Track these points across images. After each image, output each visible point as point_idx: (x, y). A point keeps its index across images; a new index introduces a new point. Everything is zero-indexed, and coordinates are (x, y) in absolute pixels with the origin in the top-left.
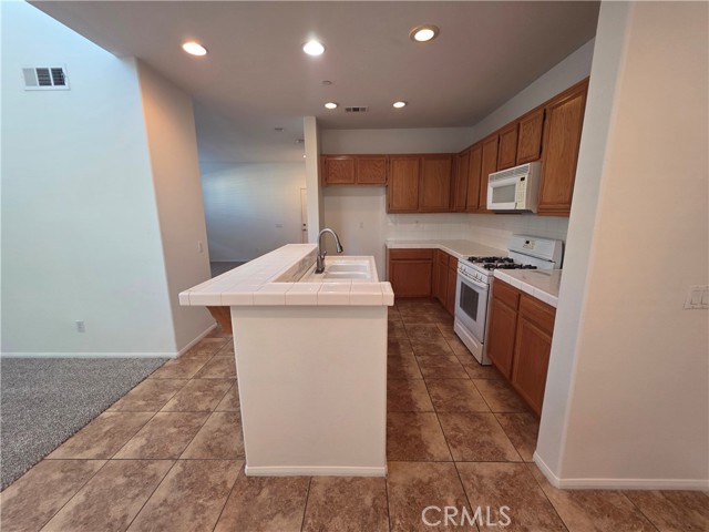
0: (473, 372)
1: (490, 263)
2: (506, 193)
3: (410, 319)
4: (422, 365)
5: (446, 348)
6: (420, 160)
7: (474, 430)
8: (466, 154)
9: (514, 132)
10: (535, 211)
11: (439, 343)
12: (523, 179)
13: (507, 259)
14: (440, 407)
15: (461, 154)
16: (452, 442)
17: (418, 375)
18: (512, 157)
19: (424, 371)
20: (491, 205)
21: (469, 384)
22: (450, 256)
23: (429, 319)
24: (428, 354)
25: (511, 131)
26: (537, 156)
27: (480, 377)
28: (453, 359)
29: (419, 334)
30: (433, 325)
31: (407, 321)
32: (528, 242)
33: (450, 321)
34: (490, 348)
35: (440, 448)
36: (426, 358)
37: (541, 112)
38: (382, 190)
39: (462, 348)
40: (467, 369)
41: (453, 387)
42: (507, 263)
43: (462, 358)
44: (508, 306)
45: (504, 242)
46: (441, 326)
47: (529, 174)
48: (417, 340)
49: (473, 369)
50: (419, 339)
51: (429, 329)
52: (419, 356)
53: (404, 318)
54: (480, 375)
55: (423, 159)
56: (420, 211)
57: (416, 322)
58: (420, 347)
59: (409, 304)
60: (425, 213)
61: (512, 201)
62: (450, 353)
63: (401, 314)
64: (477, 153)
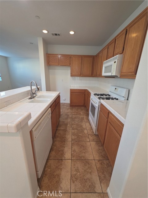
0: (91, 138)
1: (101, 96)
2: (109, 69)
3: (75, 113)
4: (73, 134)
5: (84, 127)
6: (82, 57)
7: (85, 170)
8: (97, 56)
9: (114, 43)
10: (119, 76)
11: (82, 124)
12: (115, 62)
13: (108, 95)
14: (74, 156)
15: (96, 56)
16: (73, 179)
17: (70, 140)
18: (112, 54)
19: (73, 137)
20: (104, 74)
21: (88, 144)
22: (89, 92)
23: (82, 114)
24: (77, 129)
25: (113, 43)
26: (121, 52)
27: (93, 140)
28: (86, 131)
29: (76, 120)
30: (82, 116)
31: (74, 115)
32: (116, 89)
33: (88, 115)
34: (98, 129)
35: (67, 183)
36: (76, 131)
37: (125, 31)
38: (69, 68)
39: (90, 126)
40: (89, 136)
41: (82, 146)
42: (107, 97)
43: (89, 131)
44: (105, 116)
45: (108, 88)
46: (85, 117)
47: (118, 59)
48: (75, 122)
49: (92, 136)
50: (76, 122)
51: (81, 118)
52: (73, 130)
53: (73, 113)
54: (94, 139)
55: (83, 57)
56: (81, 76)
57: (77, 115)
58: (75, 126)
59: (77, 108)
60: (83, 77)
61: (111, 72)
62: (85, 128)
63: (73, 111)
64: (101, 54)
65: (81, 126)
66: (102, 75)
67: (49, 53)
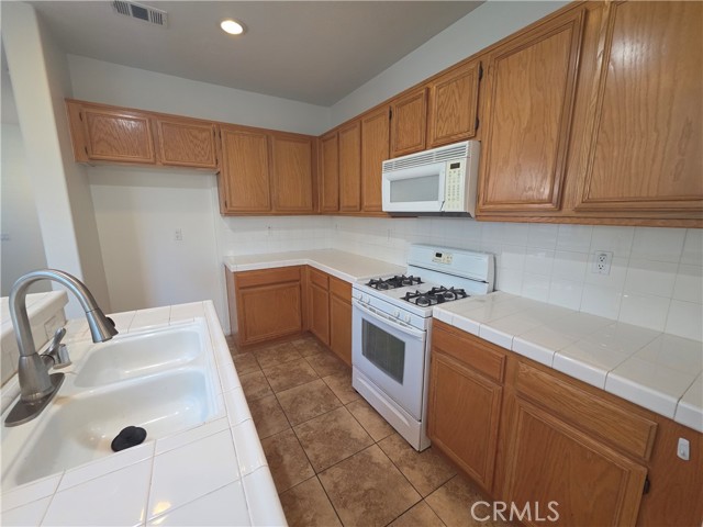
0: (416, 477)
3: (283, 379)
6: (269, 138)
8: (331, 137)
9: (421, 101)
10: (473, 215)
11: (342, 423)
12: (455, 166)
15: (324, 138)
18: (421, 137)
20: (388, 206)
21: (427, 514)
22: (329, 277)
23: (311, 371)
24: (337, 462)
25: (413, 100)
26: (471, 133)
27: (431, 485)
29: (305, 411)
30: (319, 383)
32: (439, 255)
34: (429, 428)
37: (474, 66)
38: (210, 180)
39: (377, 421)
43: (387, 446)
46: (332, 382)
47: (468, 157)
48: (308, 428)
49: (413, 468)
50: (310, 423)
51: (318, 394)
52: (323, 472)
53: (273, 383)
54: (429, 479)
55: (273, 138)
56: (273, 212)
57: (293, 385)
58: (318, 446)
59: (273, 349)
60: (280, 215)
61: (435, 198)
62: (366, 440)
63: (268, 372)
64: (353, 135)
65: (345, 436)
66: (384, 210)
67: (80, 95)
